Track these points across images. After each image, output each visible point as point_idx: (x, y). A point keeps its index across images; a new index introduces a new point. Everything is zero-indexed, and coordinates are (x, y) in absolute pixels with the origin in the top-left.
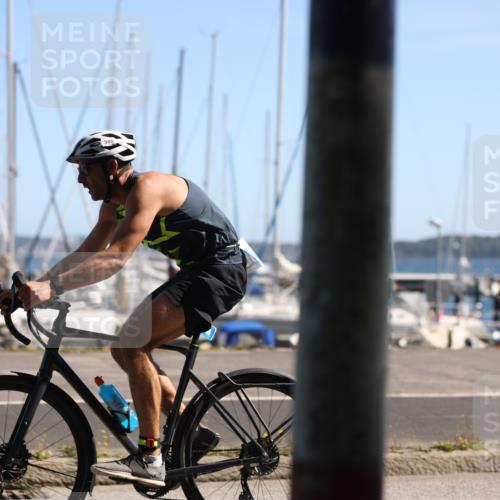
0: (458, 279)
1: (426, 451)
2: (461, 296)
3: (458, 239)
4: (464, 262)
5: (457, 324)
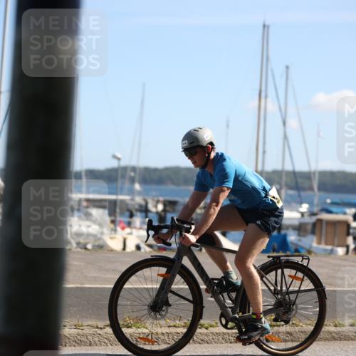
0: (132, 199)
1: (101, 328)
2: (134, 212)
3: (134, 169)
4: (137, 186)
5: (131, 234)
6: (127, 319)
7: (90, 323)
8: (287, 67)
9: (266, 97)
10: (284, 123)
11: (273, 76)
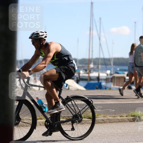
6: (41, 116)
7: (27, 118)
8: (100, 18)
9: (93, 30)
10: (100, 39)
11: (95, 22)
